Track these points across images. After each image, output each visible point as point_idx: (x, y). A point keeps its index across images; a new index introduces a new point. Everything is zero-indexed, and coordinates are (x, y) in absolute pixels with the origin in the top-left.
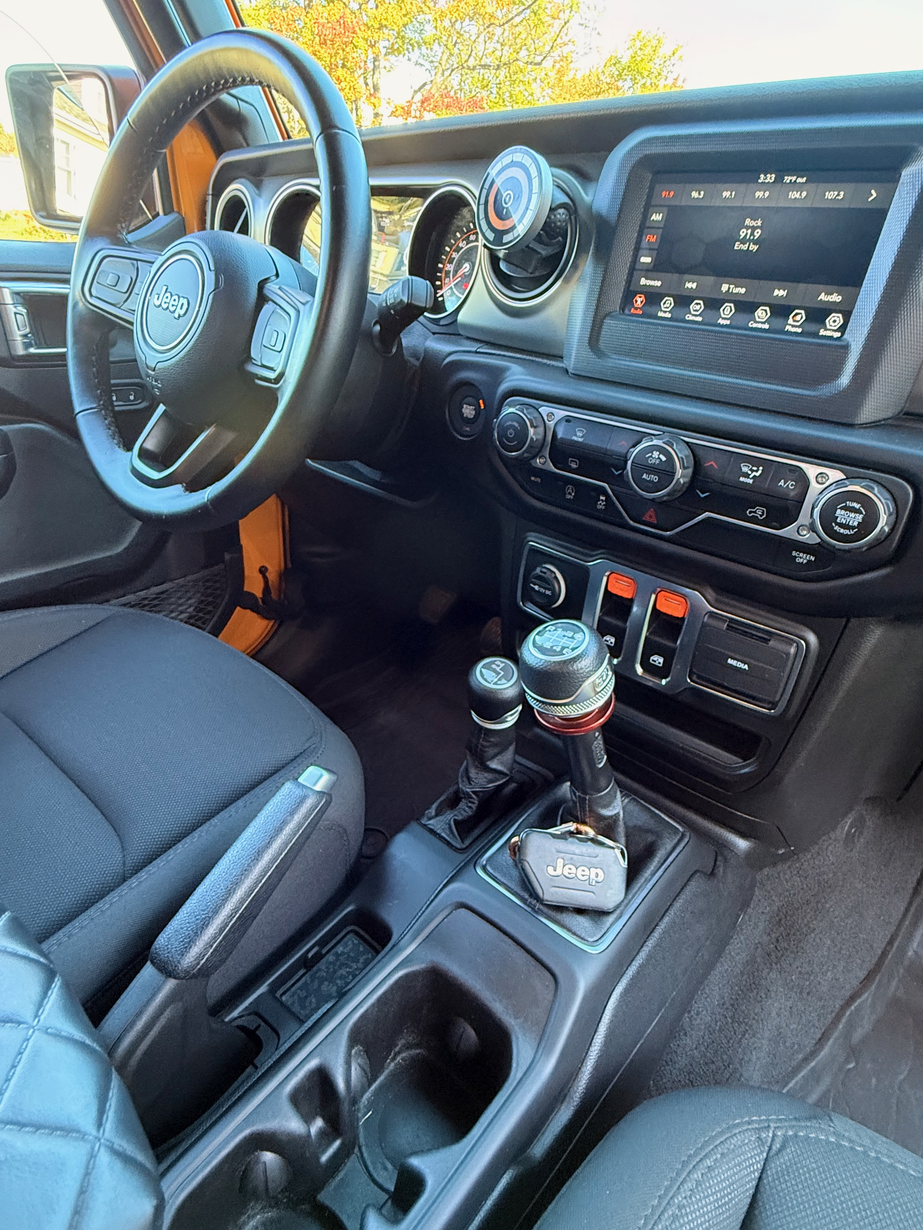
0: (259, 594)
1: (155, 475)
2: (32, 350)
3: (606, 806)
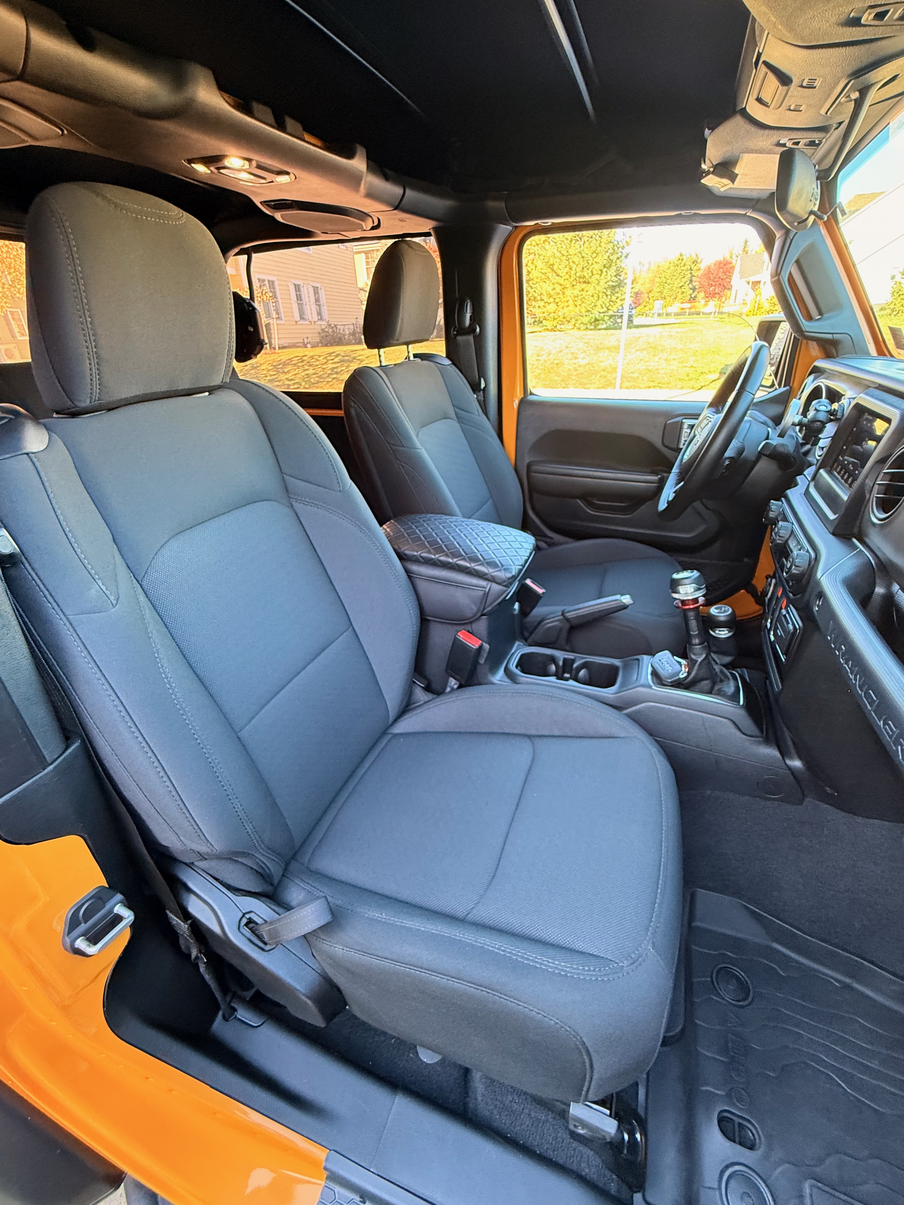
0: (760, 589)
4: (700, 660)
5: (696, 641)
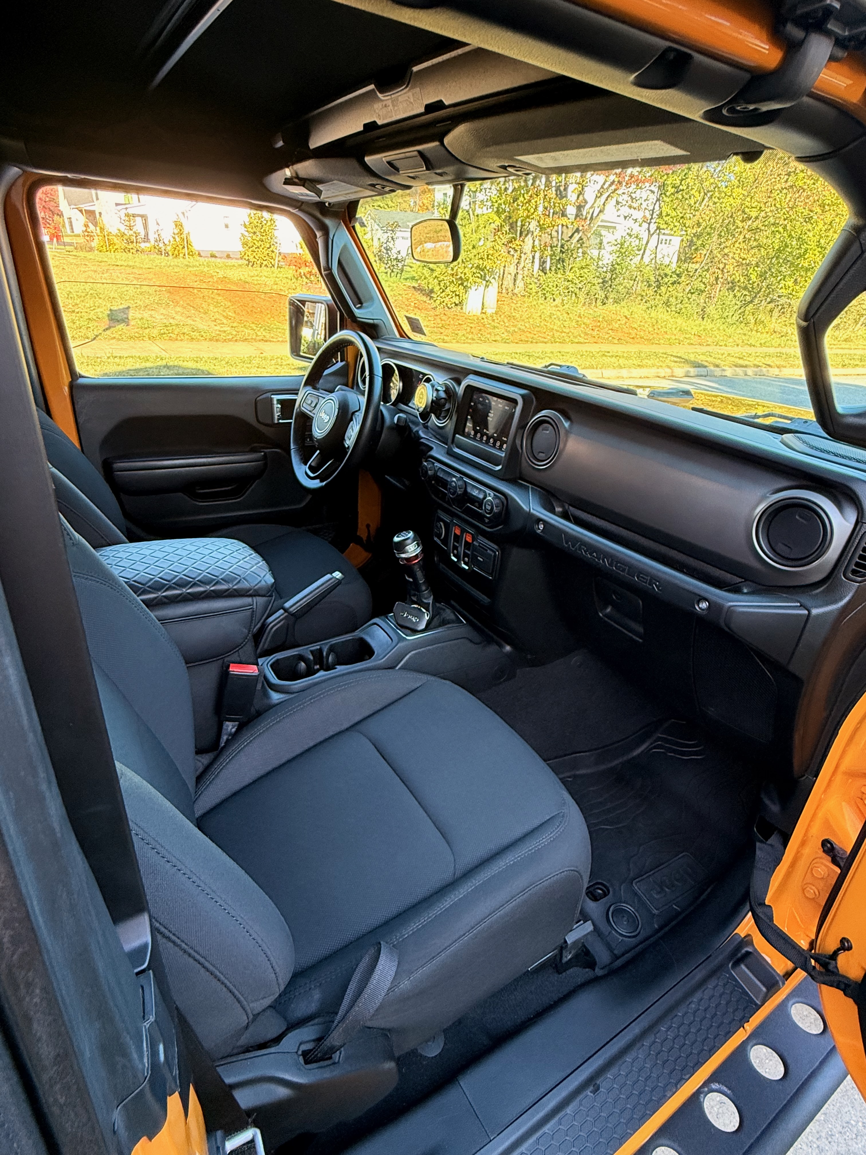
0: (365, 538)
1: (312, 475)
2: (281, 421)
3: (425, 599)
4: (431, 602)
5: (424, 588)
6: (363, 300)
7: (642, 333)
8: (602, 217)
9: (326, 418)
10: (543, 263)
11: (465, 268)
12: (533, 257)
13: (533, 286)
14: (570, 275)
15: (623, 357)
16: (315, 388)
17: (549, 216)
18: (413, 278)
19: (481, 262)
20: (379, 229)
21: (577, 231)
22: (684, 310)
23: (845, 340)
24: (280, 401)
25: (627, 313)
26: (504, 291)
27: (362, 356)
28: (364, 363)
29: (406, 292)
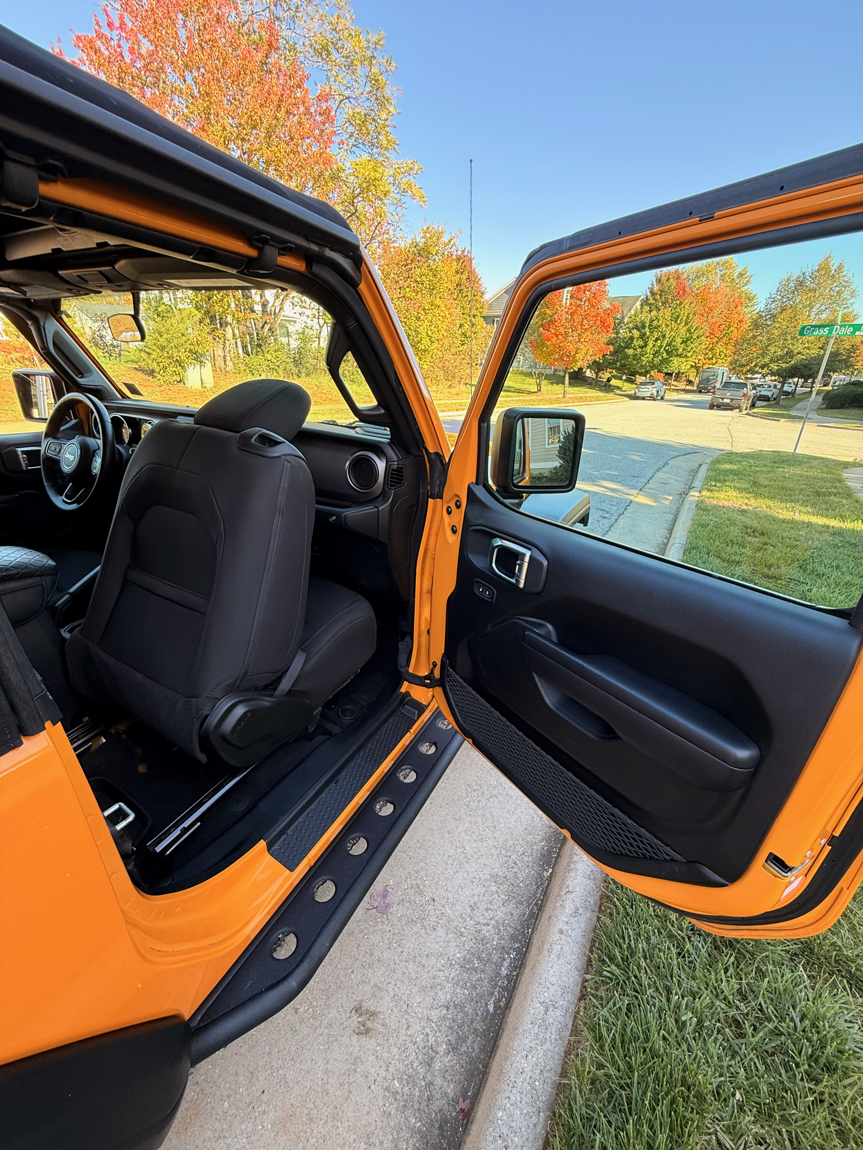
1: (69, 501)
2: (30, 468)
6: (83, 372)
7: (330, 396)
8: (282, 313)
9: (71, 458)
10: (244, 347)
11: (178, 352)
12: (236, 343)
13: (240, 365)
14: (269, 357)
15: (320, 413)
16: (55, 438)
17: (241, 311)
18: (133, 361)
19: (192, 347)
20: (89, 319)
21: (266, 323)
22: (355, 379)
23: (456, 394)
24: (23, 452)
25: (317, 383)
26: (218, 370)
27: (92, 413)
28: (95, 417)
29: (129, 373)
